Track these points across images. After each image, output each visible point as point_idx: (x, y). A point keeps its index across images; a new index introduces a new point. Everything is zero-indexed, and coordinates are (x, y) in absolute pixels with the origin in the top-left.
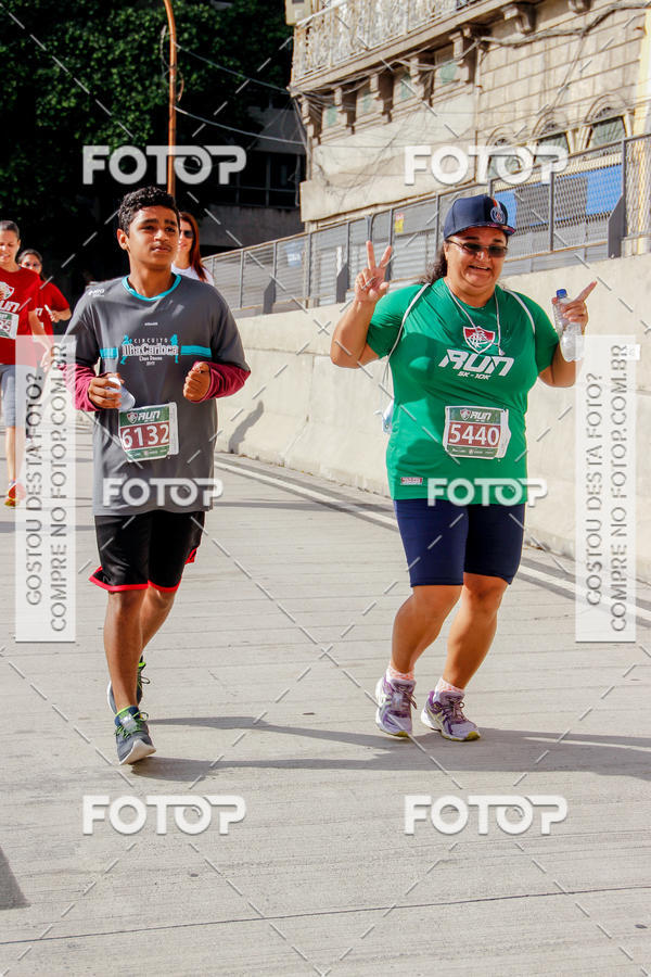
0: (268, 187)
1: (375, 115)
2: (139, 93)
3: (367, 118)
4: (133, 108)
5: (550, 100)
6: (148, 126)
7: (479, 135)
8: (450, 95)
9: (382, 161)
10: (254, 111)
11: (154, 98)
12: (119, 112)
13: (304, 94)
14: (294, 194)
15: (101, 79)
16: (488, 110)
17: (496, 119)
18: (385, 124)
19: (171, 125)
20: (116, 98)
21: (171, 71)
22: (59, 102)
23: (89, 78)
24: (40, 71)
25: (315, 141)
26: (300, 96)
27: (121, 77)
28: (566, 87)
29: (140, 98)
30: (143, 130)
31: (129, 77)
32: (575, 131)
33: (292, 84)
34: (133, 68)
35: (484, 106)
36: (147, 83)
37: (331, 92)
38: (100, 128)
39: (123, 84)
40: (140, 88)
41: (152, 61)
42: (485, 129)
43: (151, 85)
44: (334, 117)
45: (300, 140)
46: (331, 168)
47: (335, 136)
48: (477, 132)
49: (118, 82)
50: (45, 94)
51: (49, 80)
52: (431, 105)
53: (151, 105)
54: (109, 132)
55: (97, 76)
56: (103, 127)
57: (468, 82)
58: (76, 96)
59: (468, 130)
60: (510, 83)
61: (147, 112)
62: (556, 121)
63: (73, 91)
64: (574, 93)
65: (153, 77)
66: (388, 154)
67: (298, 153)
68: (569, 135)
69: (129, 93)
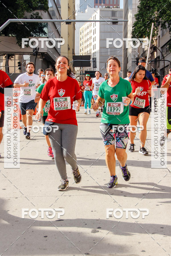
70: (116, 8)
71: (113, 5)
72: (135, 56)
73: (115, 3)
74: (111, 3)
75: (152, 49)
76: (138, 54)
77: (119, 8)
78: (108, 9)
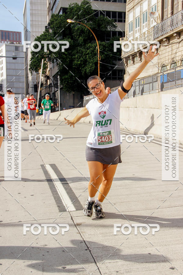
0: (117, 76)
3: (137, 62)
4: (91, 63)
5: (173, 56)
6: (94, 66)
10: (114, 62)
11: (95, 60)
14: (122, 77)
15: (85, 57)
16: (161, 59)
17: (162, 60)
19: (99, 65)
21: (98, 55)
22: (77, 62)
23: (83, 57)
24: (73, 57)
25: (127, 67)
26: (123, 58)
27: (89, 57)
28: (176, 53)
29: (92, 61)
32: (178, 62)
33: (122, 56)
34: (91, 55)
35: (160, 58)
36: (93, 58)
37: (130, 57)
39: (89, 58)
40: (92, 59)
41: (94, 53)
42: (160, 63)
43: (94, 58)
44: (130, 62)
45: (124, 66)
46: (130, 72)
47: (131, 65)
50: (74, 61)
51: (75, 58)
53: (94, 62)
55: (84, 57)
56: (86, 66)
58: (80, 61)
59: (157, 63)
60: (165, 53)
61: (94, 63)
62: (174, 60)
63: (80, 60)
64: (178, 55)
65: (95, 56)
67: (123, 69)
68: (177, 63)
69: (90, 59)
70: (19, 44)
71: (16, 41)
72: (34, 83)
73: (18, 40)
74: (15, 39)
75: (46, 78)
76: (36, 81)
77: (21, 44)
78: (12, 45)
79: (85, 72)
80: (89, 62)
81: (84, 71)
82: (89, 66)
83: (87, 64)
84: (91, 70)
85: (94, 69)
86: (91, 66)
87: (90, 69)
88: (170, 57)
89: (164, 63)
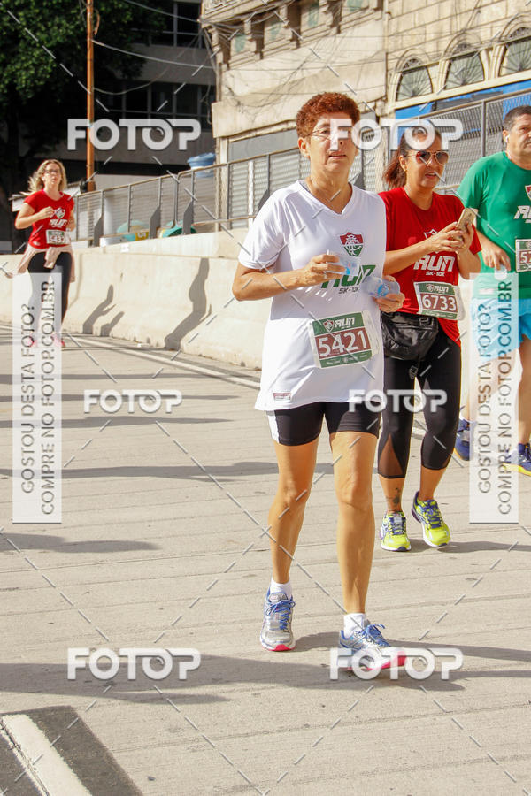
1: (284, 41)
2: (42, 32)
3: (275, 45)
4: (38, 45)
5: (461, 23)
7: (390, 57)
8: (358, 22)
9: (293, 82)
11: (56, 37)
12: (26, 49)
13: (215, 24)
16: (397, 34)
17: (407, 41)
18: (293, 50)
19: (89, 56)
20: (23, 38)
21: (88, 8)
26: (210, 27)
27: (27, 19)
28: (478, 9)
29: (44, 37)
30: (47, 64)
31: (33, 19)
32: (489, 49)
33: (202, 16)
34: (37, 11)
35: (393, 30)
36: (50, 24)
37: (241, 23)
38: (9, 63)
39: (29, 25)
40: (43, 28)
41: (53, 5)
42: (395, 51)
43: (53, 25)
44: (243, 45)
45: (210, 65)
47: (244, 61)
48: (387, 54)
49: (24, 24)
52: (339, 32)
53: (53, 43)
54: (18, 67)
56: (12, 62)
57: (376, 10)
59: (378, 53)
60: (421, 8)
62: (468, 41)
64: (485, 16)
65: (54, 19)
66: (299, 75)
68: (483, 55)
69: (35, 31)
79: (11, 86)
80: (29, 44)
81: (7, 82)
82: (26, 61)
83: (18, 53)
84: (39, 80)
85: (51, 74)
86: (37, 59)
87: (32, 72)
88: (446, 28)
89: (417, 52)
